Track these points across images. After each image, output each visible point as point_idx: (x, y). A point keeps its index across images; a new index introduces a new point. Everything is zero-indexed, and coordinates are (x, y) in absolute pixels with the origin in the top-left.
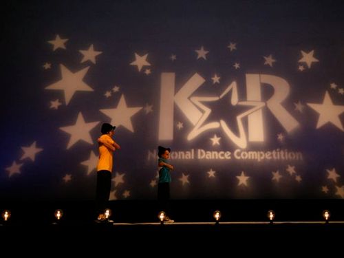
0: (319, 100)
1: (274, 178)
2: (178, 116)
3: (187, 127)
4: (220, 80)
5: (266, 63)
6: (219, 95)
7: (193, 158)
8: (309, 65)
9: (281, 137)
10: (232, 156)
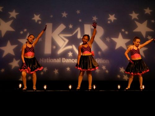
0: (117, 37)
2: (53, 43)
3: (58, 48)
4: (72, 27)
6: (72, 34)
7: (60, 62)
8: (112, 21)
9: (99, 53)
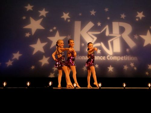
0: (145, 34)
1: (124, 68)
4: (101, 25)
5: (121, 17)
8: (141, 18)
9: (128, 50)
10: (106, 58)
